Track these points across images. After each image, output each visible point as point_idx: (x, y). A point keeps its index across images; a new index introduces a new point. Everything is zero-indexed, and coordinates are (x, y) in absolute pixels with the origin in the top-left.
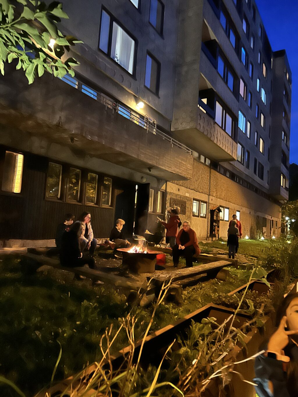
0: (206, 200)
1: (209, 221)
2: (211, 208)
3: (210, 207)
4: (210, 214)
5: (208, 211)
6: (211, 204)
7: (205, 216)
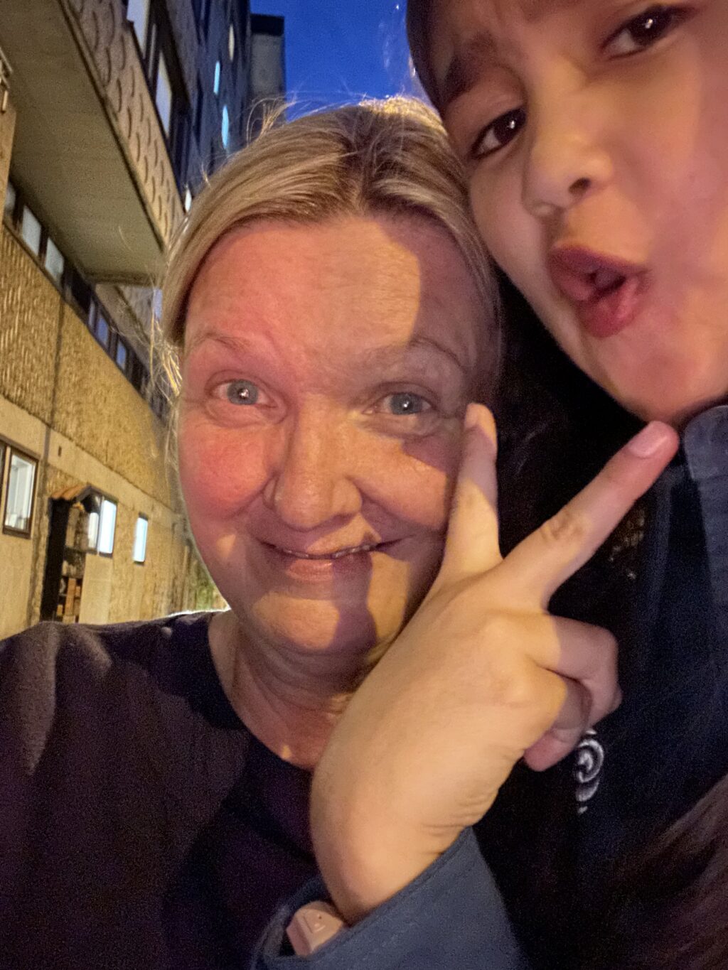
0: (36, 447)
1: (43, 553)
2: (55, 488)
3: (49, 484)
4: (46, 520)
5: (42, 505)
6: (56, 470)
7: (22, 526)
